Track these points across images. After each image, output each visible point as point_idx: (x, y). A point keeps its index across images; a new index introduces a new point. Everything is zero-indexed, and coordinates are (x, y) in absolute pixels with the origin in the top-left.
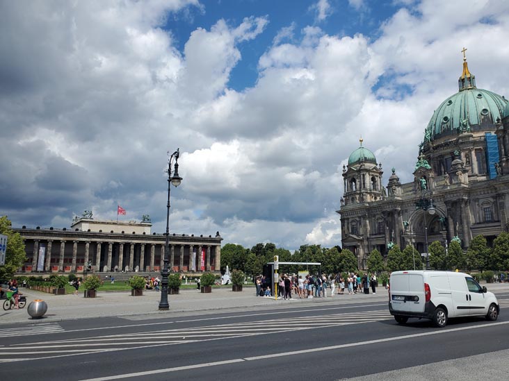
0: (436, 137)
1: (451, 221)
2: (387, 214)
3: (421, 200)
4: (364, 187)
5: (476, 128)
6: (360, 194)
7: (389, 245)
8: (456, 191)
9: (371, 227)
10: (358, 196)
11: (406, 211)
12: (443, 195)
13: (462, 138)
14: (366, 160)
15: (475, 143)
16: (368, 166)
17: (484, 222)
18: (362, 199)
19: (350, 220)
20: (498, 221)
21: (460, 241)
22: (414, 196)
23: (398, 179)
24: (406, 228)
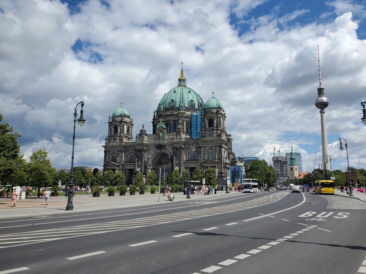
0: (166, 109)
1: (175, 158)
2: (137, 151)
3: (159, 145)
4: (123, 133)
5: (187, 109)
6: (120, 136)
7: (137, 169)
8: (179, 143)
9: (125, 158)
10: (118, 138)
11: (149, 150)
12: (172, 144)
13: (180, 113)
14: (125, 116)
15: (186, 117)
16: (126, 119)
17: (191, 160)
18: (121, 140)
19: (111, 152)
20: (197, 160)
21: (178, 170)
22: (155, 142)
23: (145, 131)
24: (148, 160)
